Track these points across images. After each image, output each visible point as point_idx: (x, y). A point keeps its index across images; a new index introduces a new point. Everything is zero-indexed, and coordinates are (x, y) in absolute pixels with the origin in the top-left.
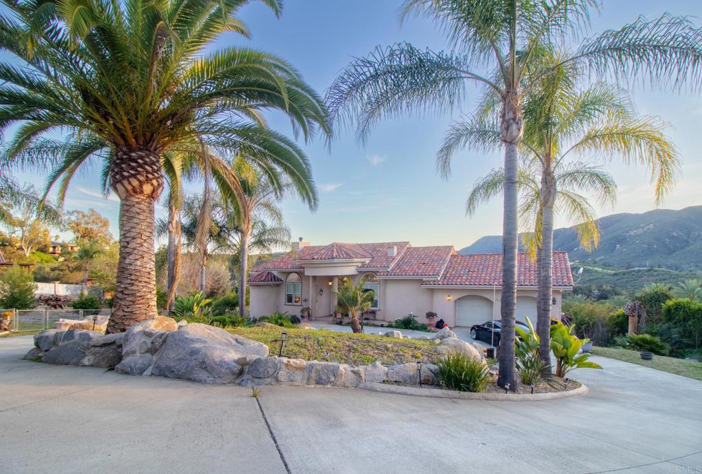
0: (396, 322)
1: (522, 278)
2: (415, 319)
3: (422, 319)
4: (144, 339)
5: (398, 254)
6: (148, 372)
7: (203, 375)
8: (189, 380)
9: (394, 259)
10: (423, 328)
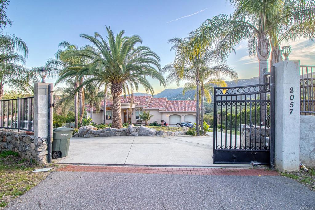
0: (151, 124)
1: (189, 109)
2: (157, 123)
3: (159, 123)
4: (134, 129)
5: (149, 100)
6: (137, 135)
7: (150, 135)
8: (147, 136)
9: (148, 102)
10: (160, 125)
